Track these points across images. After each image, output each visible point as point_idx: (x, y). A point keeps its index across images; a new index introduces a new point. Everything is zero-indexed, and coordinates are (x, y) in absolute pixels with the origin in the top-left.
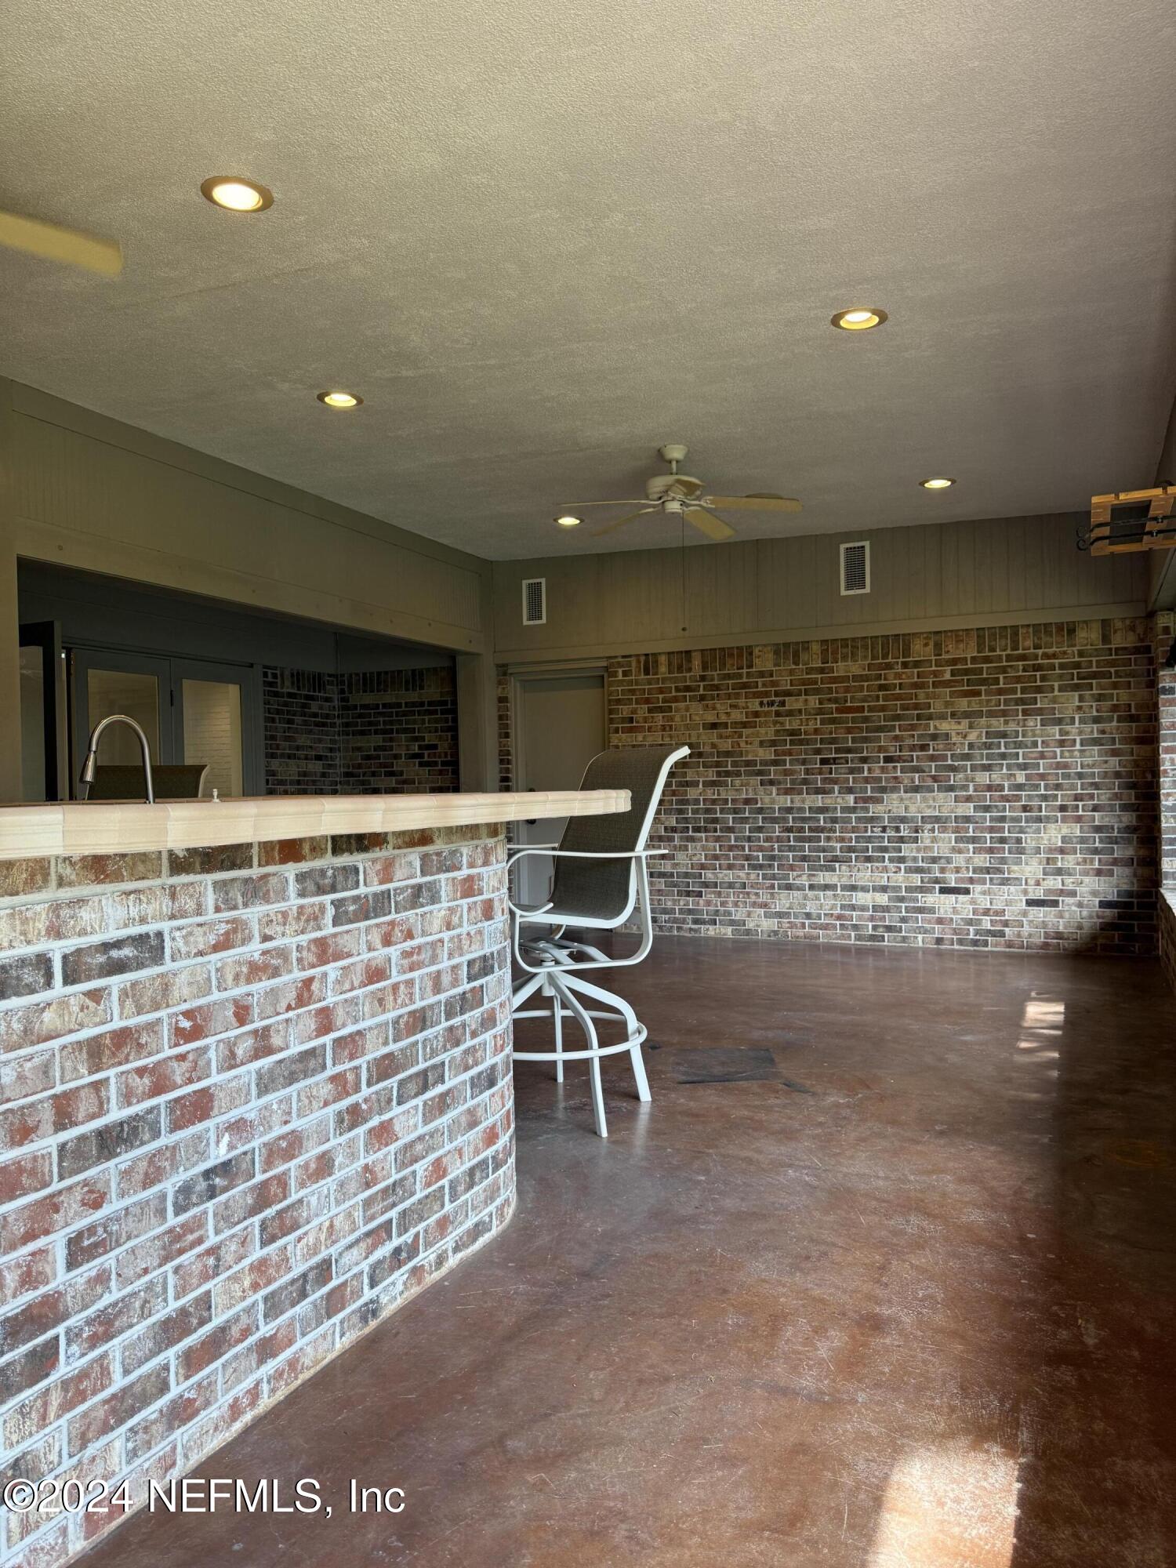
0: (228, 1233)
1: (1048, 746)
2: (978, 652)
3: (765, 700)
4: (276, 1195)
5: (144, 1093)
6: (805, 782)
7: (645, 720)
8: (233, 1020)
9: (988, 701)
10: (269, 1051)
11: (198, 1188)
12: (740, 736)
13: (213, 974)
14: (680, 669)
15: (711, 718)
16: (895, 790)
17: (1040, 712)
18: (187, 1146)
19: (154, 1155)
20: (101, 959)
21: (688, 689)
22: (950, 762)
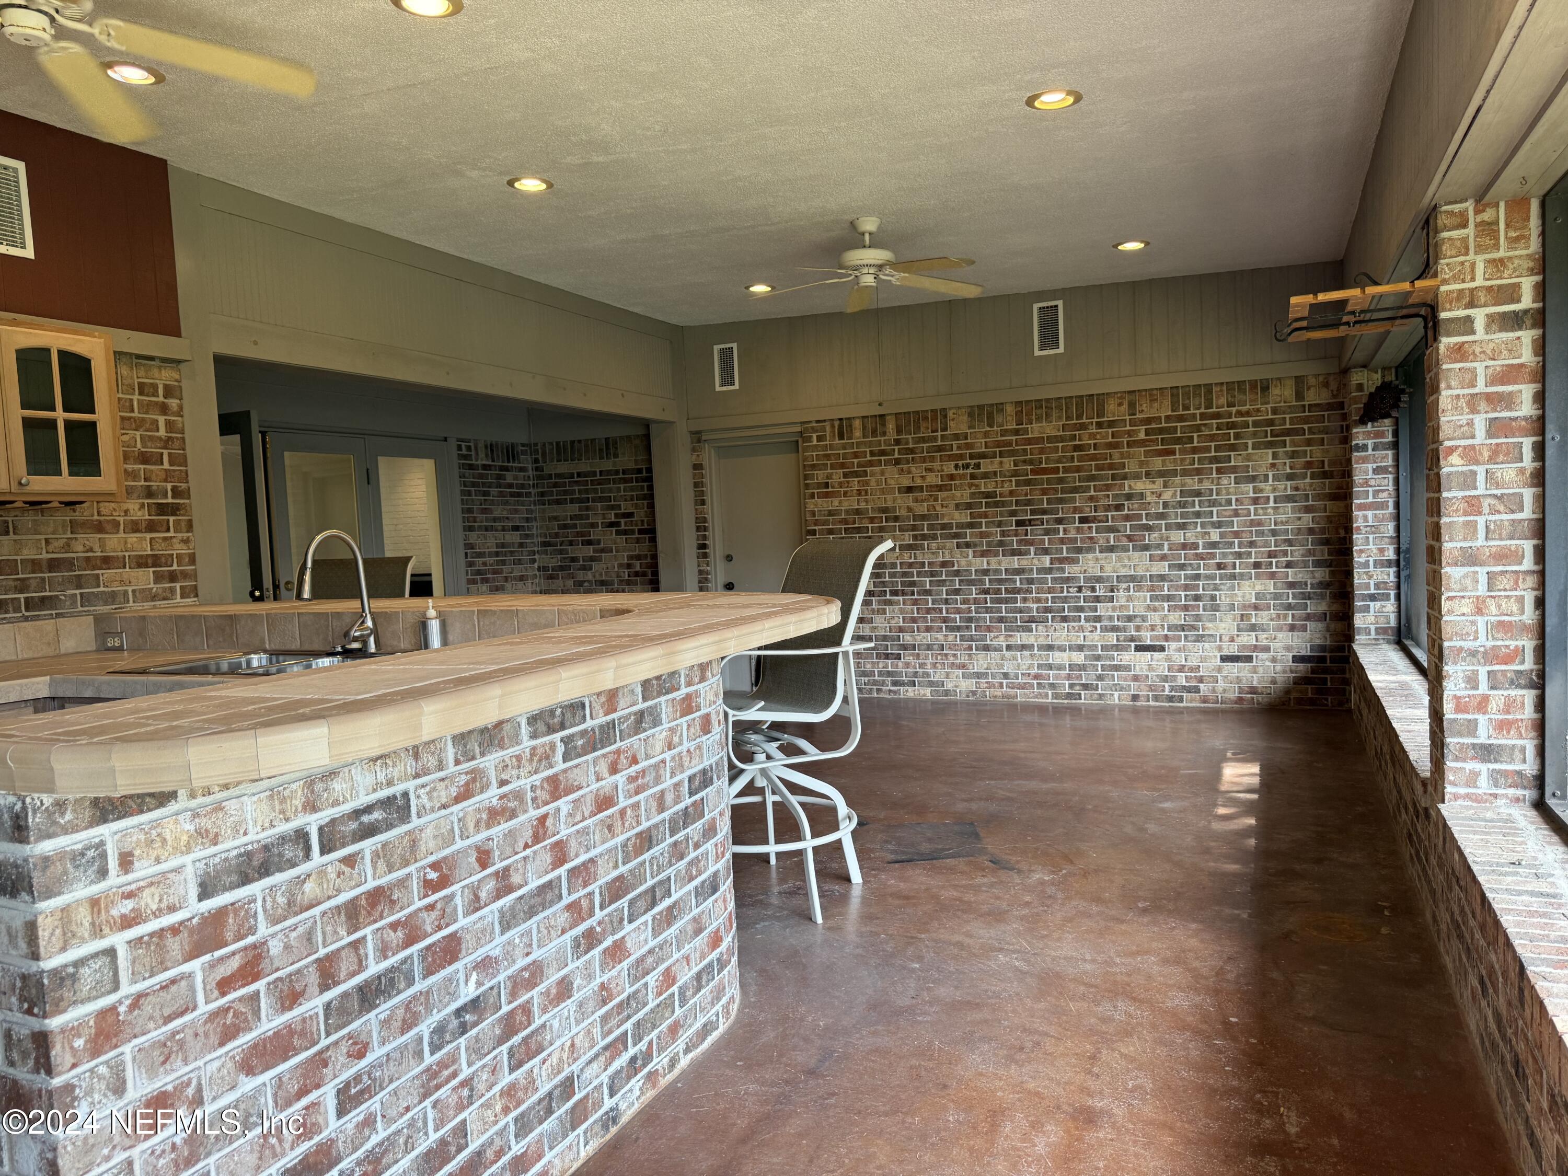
0: (479, 1064)
1: (1242, 504)
2: (1173, 411)
3: (960, 463)
4: (521, 1023)
5: (398, 945)
6: (1001, 544)
7: (841, 485)
8: (476, 866)
9: (1182, 460)
10: (510, 889)
11: (450, 1027)
12: (936, 500)
13: (456, 821)
14: (874, 433)
15: (906, 482)
16: (1090, 550)
17: (1234, 469)
18: (439, 989)
19: (410, 1002)
20: (354, 825)
21: (883, 453)
22: (1144, 522)
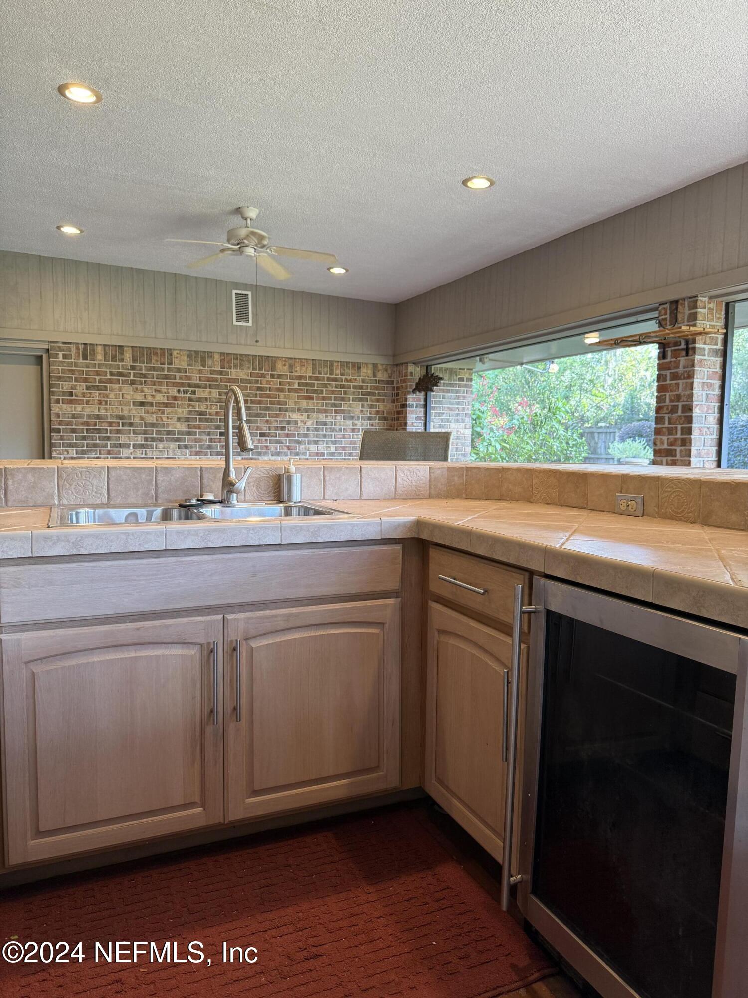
1: (346, 431)
2: (313, 374)
3: (182, 389)
6: (209, 447)
7: (84, 395)
9: (317, 403)
12: (163, 413)
14: (114, 358)
15: (139, 398)
16: (266, 454)
17: (343, 412)
21: (120, 374)
22: (297, 438)
